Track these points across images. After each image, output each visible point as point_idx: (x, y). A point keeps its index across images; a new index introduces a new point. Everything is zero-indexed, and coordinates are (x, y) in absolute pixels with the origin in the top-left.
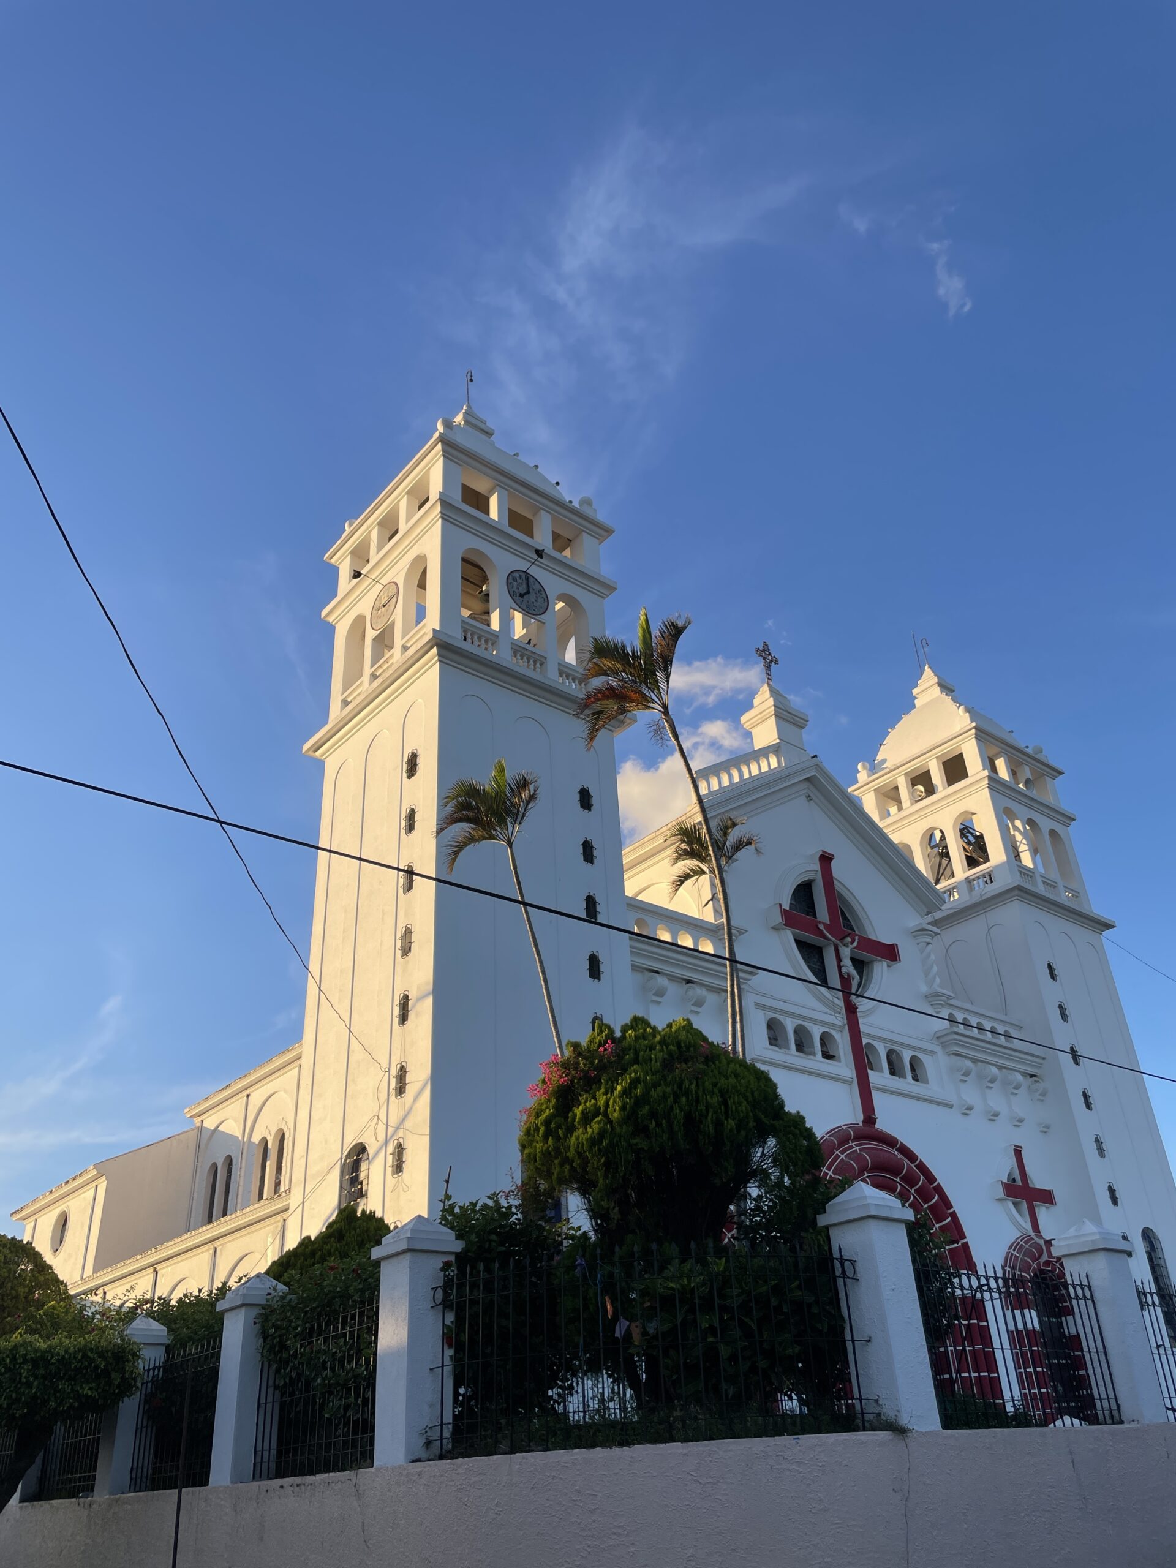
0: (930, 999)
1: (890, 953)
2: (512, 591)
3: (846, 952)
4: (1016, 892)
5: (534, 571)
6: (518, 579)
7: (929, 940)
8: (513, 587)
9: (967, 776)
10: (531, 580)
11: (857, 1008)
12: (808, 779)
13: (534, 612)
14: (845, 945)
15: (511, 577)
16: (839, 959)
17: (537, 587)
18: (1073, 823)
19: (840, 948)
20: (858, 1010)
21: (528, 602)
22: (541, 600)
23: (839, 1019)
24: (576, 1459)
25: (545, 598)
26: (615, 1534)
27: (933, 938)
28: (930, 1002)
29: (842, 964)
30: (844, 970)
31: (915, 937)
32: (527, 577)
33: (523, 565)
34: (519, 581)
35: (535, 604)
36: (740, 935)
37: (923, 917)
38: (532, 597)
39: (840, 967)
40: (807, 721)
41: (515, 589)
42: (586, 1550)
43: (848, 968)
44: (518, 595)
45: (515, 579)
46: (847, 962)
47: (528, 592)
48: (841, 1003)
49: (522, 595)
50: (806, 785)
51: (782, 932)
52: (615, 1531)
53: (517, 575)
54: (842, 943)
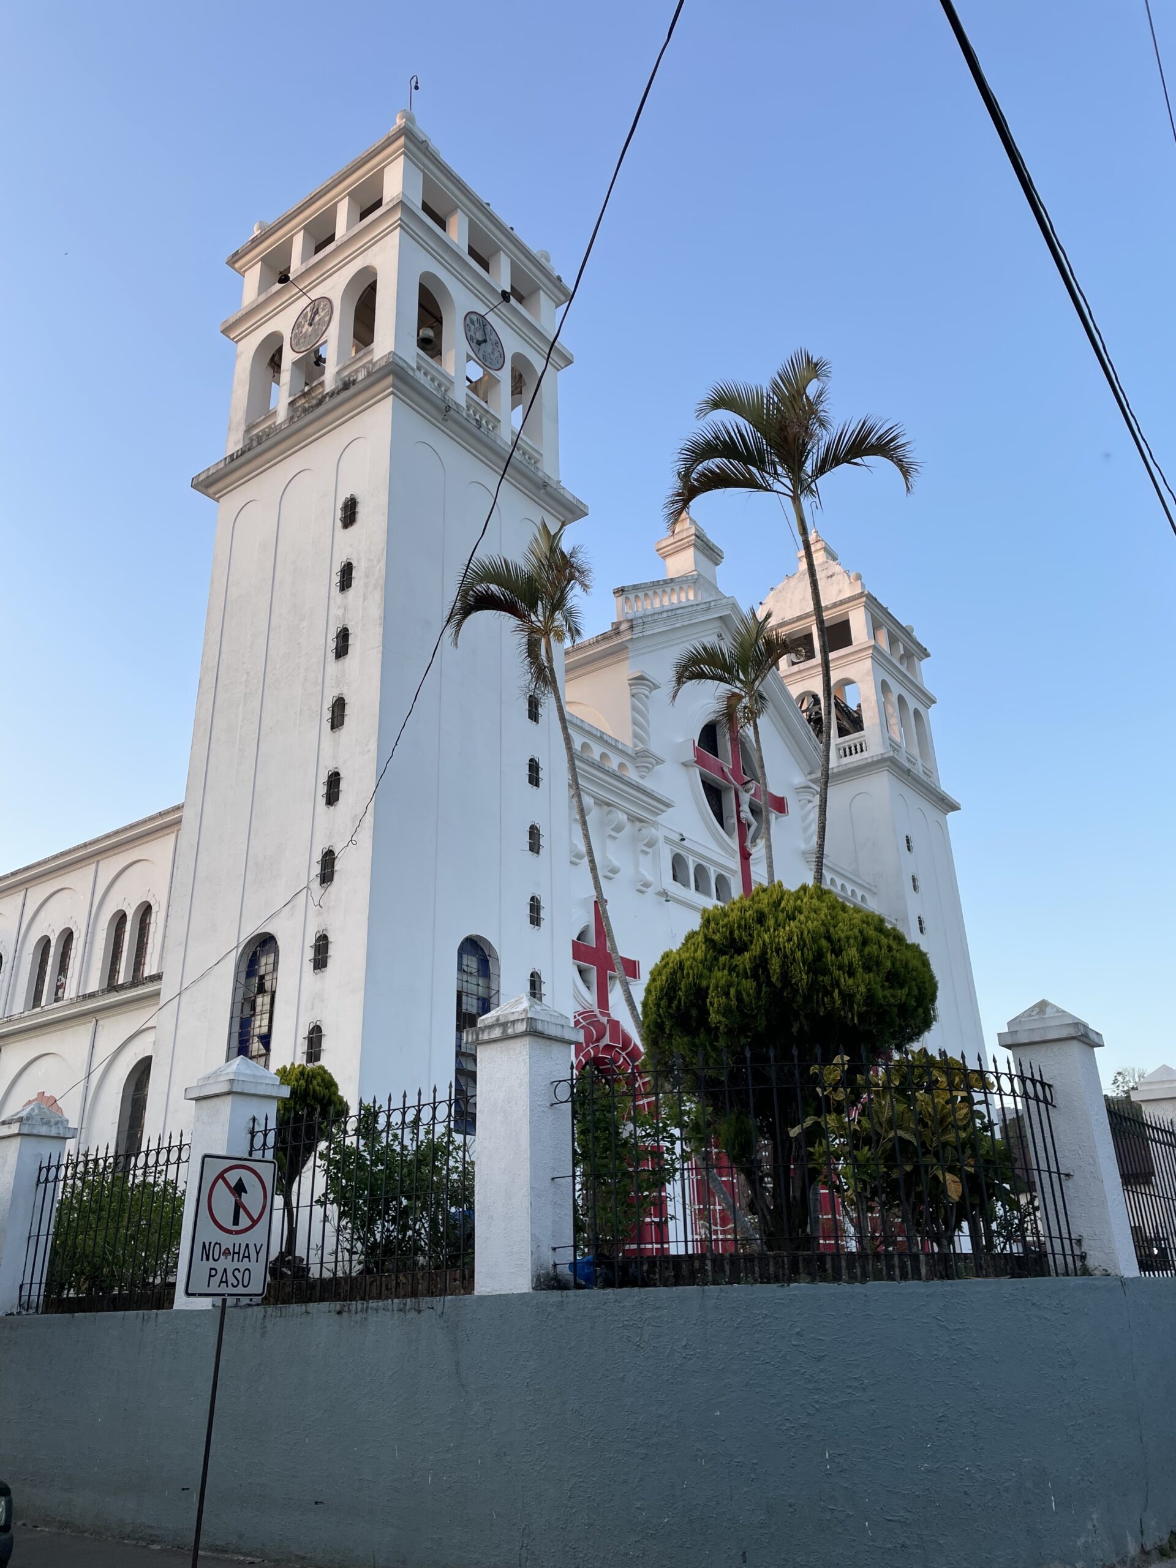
0: (807, 855)
1: (780, 805)
2: (469, 334)
3: (745, 798)
4: (888, 763)
5: (491, 318)
6: (476, 323)
7: (810, 798)
8: (470, 331)
9: (851, 644)
10: (489, 327)
11: (751, 855)
12: (721, 618)
13: (490, 366)
14: (746, 791)
15: (468, 318)
16: (738, 805)
17: (494, 337)
18: (933, 705)
19: (740, 794)
20: (751, 857)
21: (484, 352)
22: (497, 354)
23: (735, 864)
24: (795, 1295)
25: (501, 352)
26: (849, 1387)
27: (814, 795)
28: (806, 858)
29: (741, 809)
30: (742, 815)
31: (798, 793)
32: (483, 322)
33: (482, 310)
34: (477, 325)
35: (492, 356)
36: (657, 765)
37: (805, 776)
38: (487, 348)
39: (738, 812)
40: (723, 558)
41: (472, 333)
42: (813, 1406)
43: (746, 814)
44: (475, 341)
45: (472, 322)
46: (745, 808)
47: (485, 341)
48: (736, 847)
49: (479, 343)
50: (718, 624)
51: (691, 769)
52: (849, 1383)
53: (474, 317)
54: (743, 788)
